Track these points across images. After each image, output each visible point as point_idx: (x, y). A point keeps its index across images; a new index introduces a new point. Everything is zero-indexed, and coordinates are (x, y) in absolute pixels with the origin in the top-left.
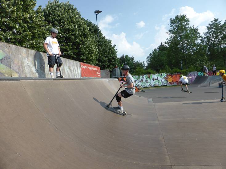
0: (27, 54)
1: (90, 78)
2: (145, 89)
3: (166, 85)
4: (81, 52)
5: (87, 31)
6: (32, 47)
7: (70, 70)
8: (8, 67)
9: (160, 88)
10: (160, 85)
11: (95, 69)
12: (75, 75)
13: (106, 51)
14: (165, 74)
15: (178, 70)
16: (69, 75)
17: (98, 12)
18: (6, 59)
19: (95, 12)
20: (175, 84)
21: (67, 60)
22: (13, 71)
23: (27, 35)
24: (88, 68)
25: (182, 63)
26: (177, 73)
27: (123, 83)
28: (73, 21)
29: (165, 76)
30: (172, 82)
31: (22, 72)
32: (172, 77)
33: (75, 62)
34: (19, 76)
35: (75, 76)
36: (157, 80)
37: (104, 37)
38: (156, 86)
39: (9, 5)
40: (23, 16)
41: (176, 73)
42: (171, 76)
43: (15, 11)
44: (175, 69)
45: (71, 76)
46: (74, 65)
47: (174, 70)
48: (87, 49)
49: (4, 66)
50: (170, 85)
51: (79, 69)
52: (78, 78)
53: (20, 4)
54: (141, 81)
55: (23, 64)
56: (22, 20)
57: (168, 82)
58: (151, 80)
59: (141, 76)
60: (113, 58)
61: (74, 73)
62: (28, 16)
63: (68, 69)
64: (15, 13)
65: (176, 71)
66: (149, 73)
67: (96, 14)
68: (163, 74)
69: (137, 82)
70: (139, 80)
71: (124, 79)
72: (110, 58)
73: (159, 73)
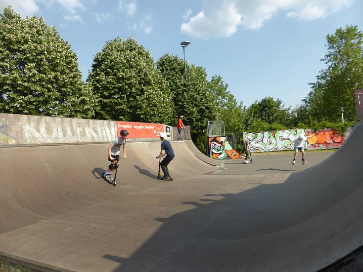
0: (29, 120)
7: (96, 132)
8: (4, 134)
11: (150, 128)
13: (195, 99)
14: (303, 130)
15: (329, 124)
16: (92, 137)
17: (185, 44)
18: (3, 128)
19: (182, 44)
20: (322, 147)
22: (9, 137)
24: (133, 127)
25: (343, 111)
26: (325, 129)
27: (215, 145)
30: (317, 143)
31: (21, 138)
32: (317, 135)
33: (106, 121)
34: (17, 142)
35: (103, 138)
36: (288, 141)
38: (286, 150)
41: (323, 128)
45: (96, 139)
46: (103, 126)
47: (321, 123)
50: (312, 148)
51: (114, 130)
54: (260, 142)
55: (23, 130)
57: (308, 143)
58: (278, 139)
59: (260, 134)
60: (207, 108)
61: (103, 135)
63: (92, 131)
65: (324, 126)
66: (273, 130)
68: (298, 130)
69: (253, 143)
70: (256, 140)
71: (217, 139)
72: (202, 108)
73: (292, 128)
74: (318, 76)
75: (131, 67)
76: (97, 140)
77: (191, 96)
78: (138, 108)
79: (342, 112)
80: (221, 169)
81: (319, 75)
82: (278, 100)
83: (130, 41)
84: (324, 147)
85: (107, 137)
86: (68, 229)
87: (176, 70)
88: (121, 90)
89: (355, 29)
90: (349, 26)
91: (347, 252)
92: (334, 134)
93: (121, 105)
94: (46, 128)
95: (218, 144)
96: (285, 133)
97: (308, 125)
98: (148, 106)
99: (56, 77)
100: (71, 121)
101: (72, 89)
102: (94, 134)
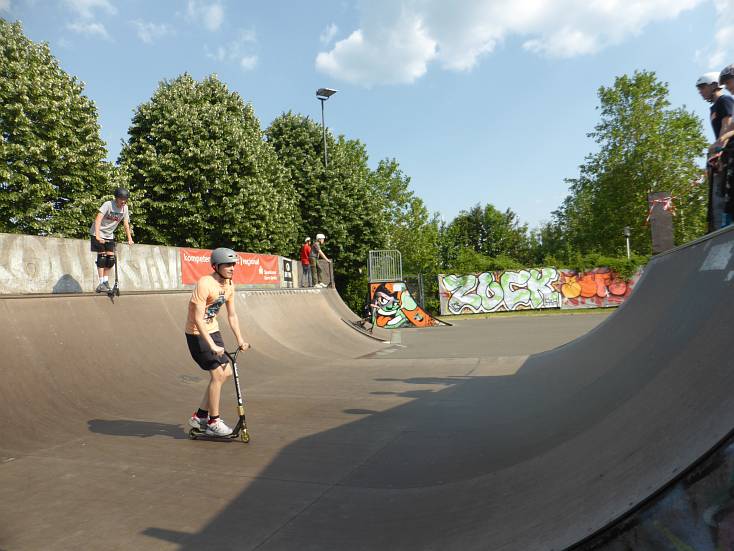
3: (559, 308)
9: (535, 315)
10: (534, 304)
11: (250, 262)
12: (155, 280)
14: (553, 271)
16: (128, 280)
17: (325, 93)
19: (318, 94)
20: (589, 303)
25: (628, 234)
26: (596, 269)
29: (553, 277)
30: (580, 296)
36: (525, 291)
41: (592, 267)
42: (574, 279)
46: (150, 257)
47: (588, 258)
51: (175, 266)
54: (471, 293)
57: (563, 296)
58: (506, 288)
59: (471, 278)
61: (150, 277)
63: (126, 267)
65: (593, 263)
66: (496, 269)
67: (323, 100)
68: (545, 271)
69: (457, 295)
70: (464, 289)
71: (387, 286)
73: (532, 267)
74: (582, 167)
75: (213, 136)
76: (137, 286)
77: (335, 199)
78: (226, 222)
79: (627, 237)
80: (394, 347)
81: (585, 163)
82: (508, 211)
83: (211, 83)
84: (593, 304)
85: (159, 280)
86: (69, 476)
87: (307, 147)
88: (191, 184)
89: (651, 78)
90: (640, 71)
91: (625, 508)
92: (612, 279)
93: (189, 214)
94: (24, 260)
95: (388, 298)
96: (520, 277)
97: (564, 260)
98: (247, 218)
99: (48, 152)
100: (82, 246)
101: (84, 178)
102: (132, 275)
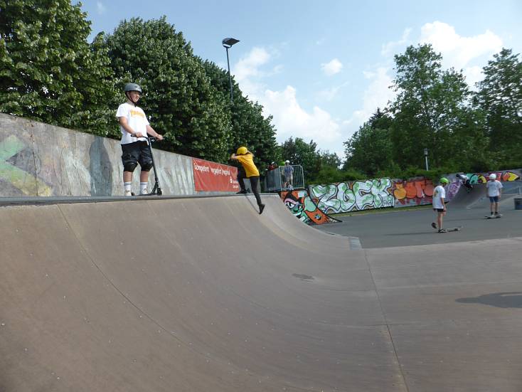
0: (73, 142)
1: (216, 193)
2: (342, 216)
3: (392, 207)
4: (193, 133)
5: (207, 85)
6: (82, 126)
7: (170, 176)
8: (30, 173)
9: (377, 212)
10: (376, 205)
11: (226, 173)
12: (181, 187)
13: (251, 131)
14: (388, 180)
15: (419, 171)
16: (166, 187)
18: (26, 155)
19: (224, 42)
21: (163, 153)
22: (40, 181)
23: (70, 100)
24: (210, 170)
25: (426, 153)
27: (290, 203)
28: (176, 65)
29: (388, 184)
30: (406, 198)
31: (61, 184)
32: (405, 186)
33: (180, 157)
34: (54, 193)
36: (369, 195)
37: (245, 99)
38: (368, 210)
39: (30, 33)
40: (62, 56)
41: (413, 177)
42: (401, 185)
43: (44, 46)
44: (411, 169)
45: (171, 190)
46: (177, 165)
47: (408, 170)
48: (207, 127)
49: (21, 170)
50: (400, 205)
51: (190, 174)
52: (187, 194)
53: (57, 30)
54: (333, 198)
55: (64, 166)
56: (61, 65)
57: (395, 199)
58: (357, 194)
59: (333, 187)
62: (73, 56)
64: (46, 51)
65: (413, 174)
66: (349, 180)
67: (227, 48)
68: (382, 181)
69: (323, 200)
70: (328, 196)
71: (293, 193)
72: (260, 147)
73: (374, 178)
79: (426, 156)
84: (415, 203)
85: (183, 188)
92: (426, 185)
95: (295, 203)
96: (366, 185)
102: (168, 182)
